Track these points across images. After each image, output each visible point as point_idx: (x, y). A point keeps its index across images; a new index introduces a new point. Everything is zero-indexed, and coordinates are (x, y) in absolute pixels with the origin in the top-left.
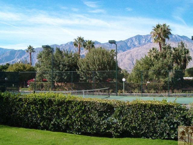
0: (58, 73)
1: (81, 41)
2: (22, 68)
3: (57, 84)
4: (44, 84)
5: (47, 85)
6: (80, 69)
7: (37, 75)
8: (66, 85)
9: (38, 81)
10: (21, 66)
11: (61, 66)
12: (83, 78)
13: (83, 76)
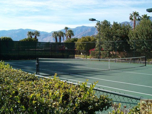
0: (112, 43)
1: (136, 15)
2: (87, 40)
3: (113, 53)
4: (102, 52)
5: (103, 54)
6: (130, 40)
7: (96, 46)
8: (119, 54)
9: (97, 50)
10: (87, 38)
11: (114, 37)
12: (132, 48)
13: (133, 46)
